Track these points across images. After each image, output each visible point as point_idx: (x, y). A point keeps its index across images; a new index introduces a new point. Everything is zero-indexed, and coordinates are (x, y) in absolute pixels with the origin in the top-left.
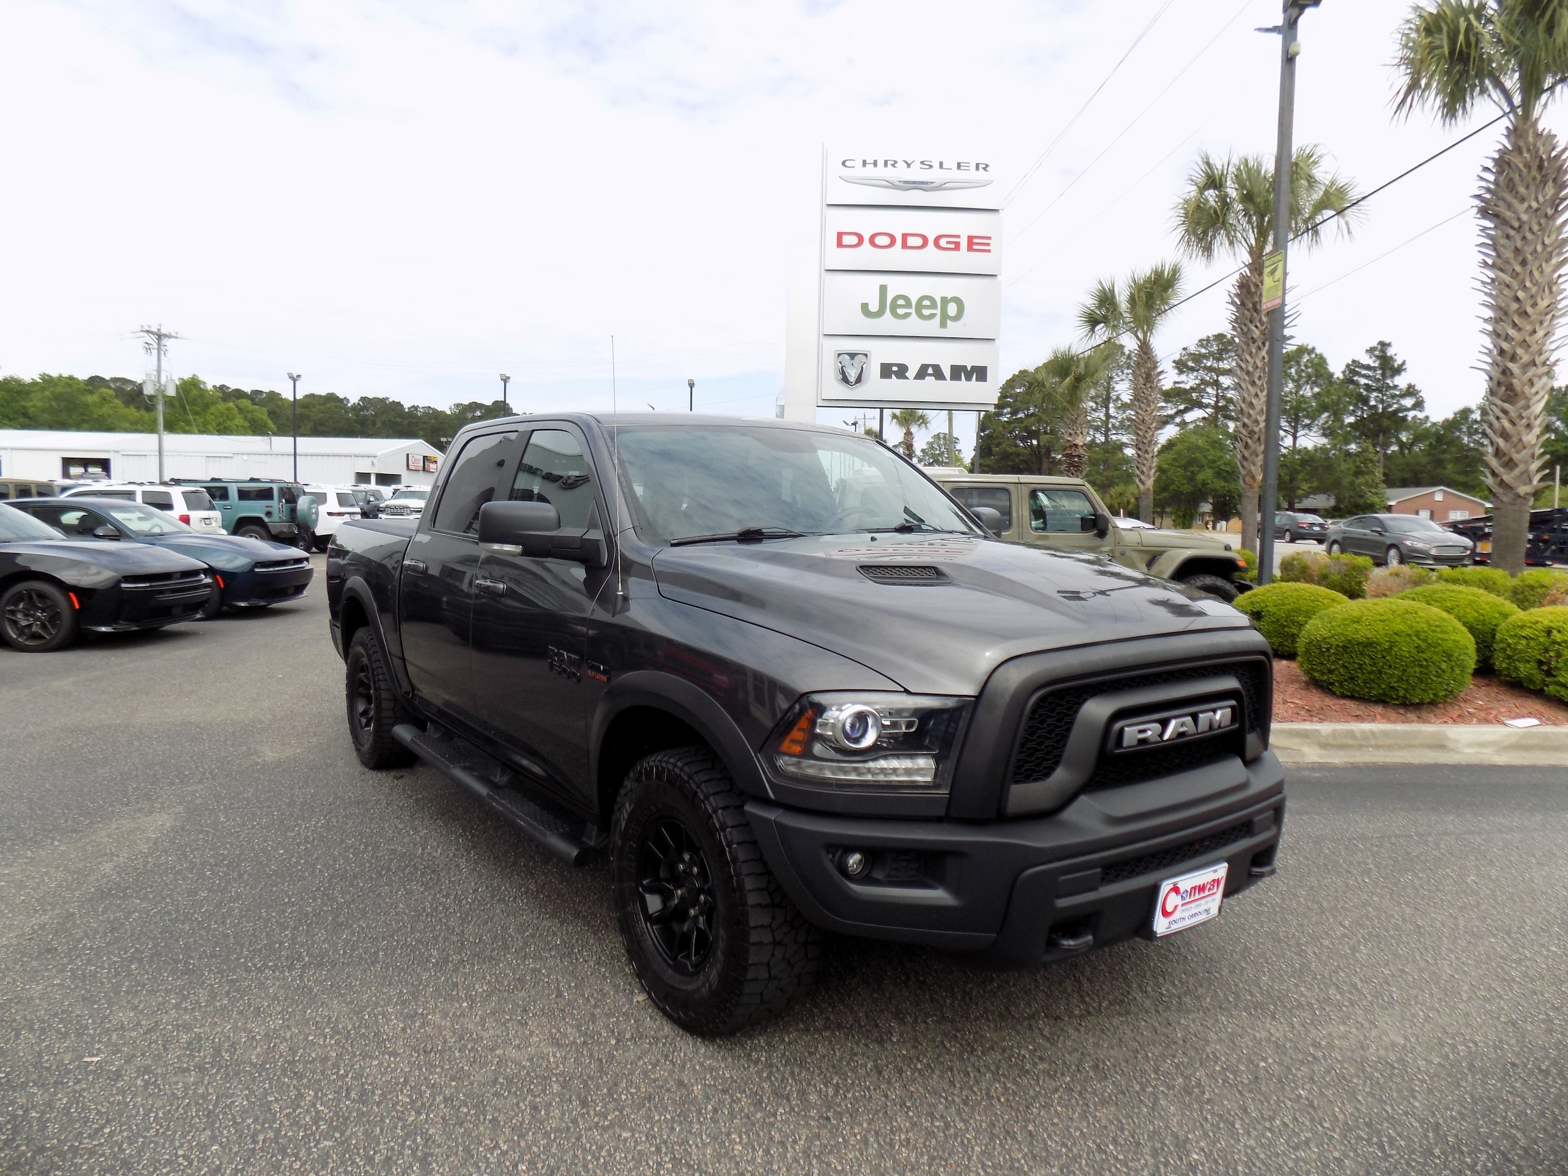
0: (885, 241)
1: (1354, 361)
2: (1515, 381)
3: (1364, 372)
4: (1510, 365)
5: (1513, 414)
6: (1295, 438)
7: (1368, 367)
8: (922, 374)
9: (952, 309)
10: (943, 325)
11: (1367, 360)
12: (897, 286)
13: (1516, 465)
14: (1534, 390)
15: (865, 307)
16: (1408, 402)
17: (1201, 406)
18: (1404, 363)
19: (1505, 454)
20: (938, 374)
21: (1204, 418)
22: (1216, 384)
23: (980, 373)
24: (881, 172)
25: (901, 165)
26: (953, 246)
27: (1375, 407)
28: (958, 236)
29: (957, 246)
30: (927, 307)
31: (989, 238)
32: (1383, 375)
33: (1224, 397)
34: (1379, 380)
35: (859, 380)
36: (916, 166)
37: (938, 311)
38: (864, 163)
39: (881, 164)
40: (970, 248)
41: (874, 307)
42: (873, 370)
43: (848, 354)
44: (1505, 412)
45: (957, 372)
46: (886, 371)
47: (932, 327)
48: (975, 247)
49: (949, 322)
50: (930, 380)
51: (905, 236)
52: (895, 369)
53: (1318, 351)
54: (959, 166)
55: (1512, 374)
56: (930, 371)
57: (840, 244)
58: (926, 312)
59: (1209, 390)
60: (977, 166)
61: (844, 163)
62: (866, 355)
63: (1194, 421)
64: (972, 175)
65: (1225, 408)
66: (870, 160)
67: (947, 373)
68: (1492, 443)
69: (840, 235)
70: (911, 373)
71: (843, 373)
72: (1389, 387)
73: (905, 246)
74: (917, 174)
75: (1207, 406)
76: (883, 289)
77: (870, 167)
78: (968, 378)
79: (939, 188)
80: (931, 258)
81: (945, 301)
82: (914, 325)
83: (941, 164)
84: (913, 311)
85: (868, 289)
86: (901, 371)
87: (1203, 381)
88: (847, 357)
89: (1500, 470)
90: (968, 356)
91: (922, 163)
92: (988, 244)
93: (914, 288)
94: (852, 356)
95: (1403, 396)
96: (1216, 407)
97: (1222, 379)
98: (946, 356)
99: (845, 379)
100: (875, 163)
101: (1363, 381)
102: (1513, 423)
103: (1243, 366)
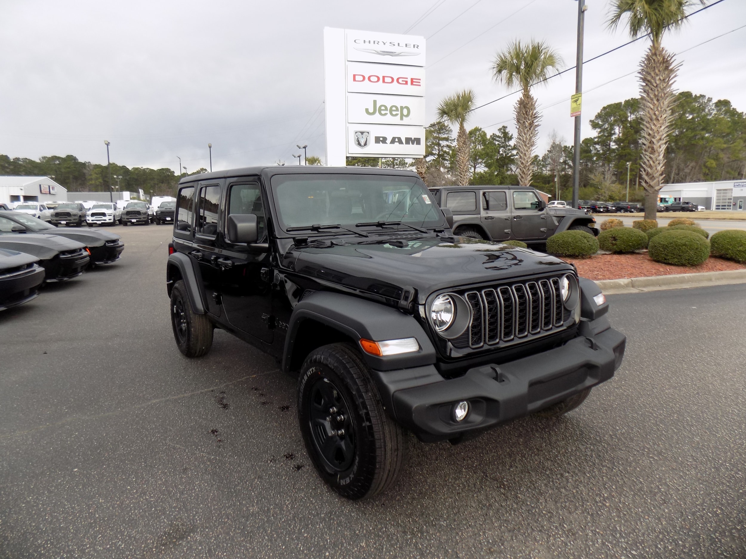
0: (375, 79)
1: (493, 134)
2: (655, 146)
3: (497, 139)
4: (653, 140)
5: (654, 159)
6: (475, 168)
7: (499, 137)
8: (393, 141)
9: (405, 112)
10: (402, 119)
11: (498, 134)
12: (381, 101)
13: (655, 179)
14: (661, 150)
15: (367, 110)
16: (515, 152)
17: (432, 154)
18: (512, 135)
19: (650, 175)
20: (400, 142)
21: (434, 160)
22: (439, 145)
23: (417, 141)
24: (372, 46)
25: (381, 43)
26: (404, 83)
27: (502, 154)
28: (407, 78)
29: (406, 83)
30: (394, 110)
31: (420, 79)
32: (505, 140)
33: (442, 150)
34: (503, 143)
35: (365, 144)
36: (388, 44)
37: (399, 113)
38: (365, 41)
39: (372, 42)
40: (412, 84)
41: (371, 110)
42: (372, 140)
43: (361, 132)
44: (650, 158)
45: (409, 141)
46: (378, 140)
47: (397, 120)
48: (414, 83)
49: (404, 117)
50: (397, 144)
51: (384, 77)
52: (381, 139)
53: (483, 130)
54: (406, 45)
55: (653, 143)
56: (397, 140)
57: (354, 80)
58: (394, 113)
59: (436, 147)
60: (414, 45)
61: (355, 41)
62: (368, 133)
63: (430, 161)
64: (411, 50)
65: (442, 155)
66: (367, 41)
67: (404, 141)
68: (645, 171)
69: (354, 76)
70: (388, 141)
71: (358, 141)
72: (507, 146)
73: (384, 81)
74: (388, 48)
75: (435, 154)
76: (375, 102)
77: (367, 43)
78: (413, 143)
79: (398, 55)
80: (395, 88)
81: (402, 108)
82: (388, 118)
83: (399, 44)
84: (388, 112)
85: (368, 102)
86: (384, 140)
87: (433, 143)
88: (360, 134)
89: (648, 180)
90: (413, 133)
91: (390, 43)
92: (419, 82)
93: (389, 102)
94: (362, 133)
95: (513, 149)
96: (439, 155)
97: (441, 142)
98: (404, 133)
99: (359, 144)
100: (369, 42)
101: (497, 143)
102: (654, 162)
103: (521, 138)
